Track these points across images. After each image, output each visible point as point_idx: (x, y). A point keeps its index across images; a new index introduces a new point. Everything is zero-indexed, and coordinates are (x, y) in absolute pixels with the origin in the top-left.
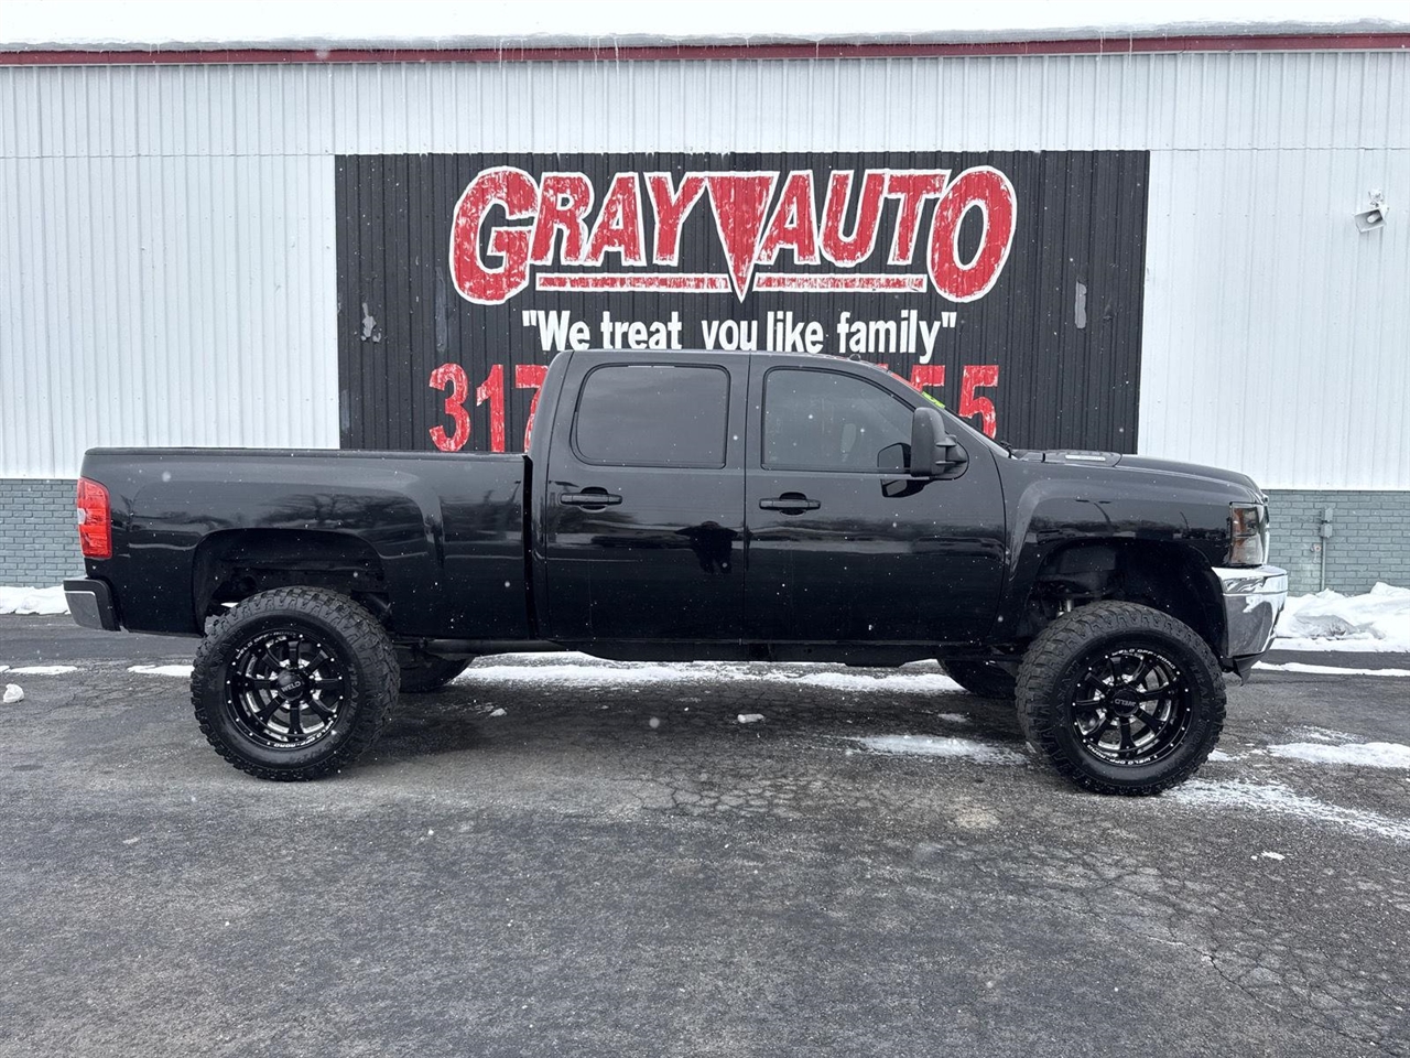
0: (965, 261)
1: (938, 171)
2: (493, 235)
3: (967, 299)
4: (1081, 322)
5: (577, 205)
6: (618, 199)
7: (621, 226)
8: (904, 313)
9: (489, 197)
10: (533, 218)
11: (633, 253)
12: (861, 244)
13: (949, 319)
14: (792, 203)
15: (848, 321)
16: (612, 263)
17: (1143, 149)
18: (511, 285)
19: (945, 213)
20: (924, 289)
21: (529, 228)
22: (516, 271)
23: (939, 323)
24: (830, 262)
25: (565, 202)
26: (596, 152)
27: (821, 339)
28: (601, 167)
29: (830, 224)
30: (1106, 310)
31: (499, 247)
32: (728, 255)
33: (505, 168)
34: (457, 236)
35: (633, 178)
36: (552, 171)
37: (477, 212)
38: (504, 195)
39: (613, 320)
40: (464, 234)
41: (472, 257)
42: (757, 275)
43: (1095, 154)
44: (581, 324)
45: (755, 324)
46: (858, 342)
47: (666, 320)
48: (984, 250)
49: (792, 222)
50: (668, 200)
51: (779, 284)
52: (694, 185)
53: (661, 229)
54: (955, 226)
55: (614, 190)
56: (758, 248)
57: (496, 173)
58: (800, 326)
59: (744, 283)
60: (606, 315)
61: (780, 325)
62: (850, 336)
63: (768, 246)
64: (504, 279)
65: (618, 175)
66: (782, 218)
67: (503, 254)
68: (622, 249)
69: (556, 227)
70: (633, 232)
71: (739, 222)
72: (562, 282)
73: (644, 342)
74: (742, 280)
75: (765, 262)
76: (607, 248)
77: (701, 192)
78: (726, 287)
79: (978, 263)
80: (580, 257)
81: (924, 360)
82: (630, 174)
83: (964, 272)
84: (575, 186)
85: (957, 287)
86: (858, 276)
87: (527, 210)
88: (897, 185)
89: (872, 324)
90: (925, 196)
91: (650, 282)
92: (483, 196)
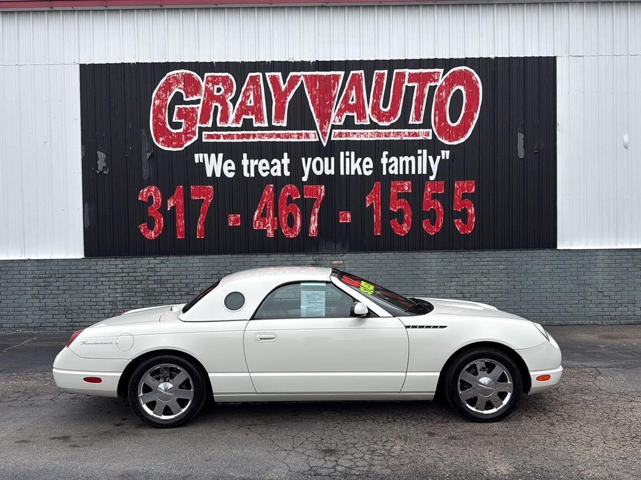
0: (453, 121)
1: (436, 70)
2: (176, 110)
3: (455, 143)
4: (521, 155)
5: (226, 92)
6: (250, 89)
7: (252, 104)
8: (419, 152)
9: (173, 88)
10: (200, 100)
11: (260, 120)
12: (393, 113)
13: (445, 154)
14: (353, 89)
15: (387, 156)
16: (248, 125)
17: (553, 56)
18: (187, 139)
19: (441, 94)
20: (430, 138)
21: (198, 105)
22: (190, 131)
23: (440, 157)
24: (375, 123)
25: (219, 90)
26: (237, 61)
27: (372, 167)
28: (240, 70)
29: (375, 101)
30: (536, 147)
31: (179, 117)
32: (316, 120)
33: (183, 71)
34: (154, 112)
35: (259, 76)
36: (211, 72)
37: (166, 97)
38: (182, 86)
39: (249, 158)
40: (158, 110)
41: (164, 123)
42: (334, 131)
43: (525, 58)
44: (230, 161)
45: (333, 159)
46: (393, 169)
47: (280, 158)
48: (464, 114)
49: (352, 100)
50: (280, 88)
51: (346, 136)
52: (295, 79)
53: (276, 106)
54: (447, 101)
55: (248, 83)
56: (333, 115)
57: (177, 74)
58: (359, 160)
59: (326, 135)
60: (245, 155)
61: (347, 159)
62: (388, 165)
63: (340, 114)
64: (183, 136)
65: (250, 74)
66: (347, 98)
67: (182, 121)
68: (253, 117)
69: (214, 104)
70: (260, 107)
71: (323, 101)
72: (218, 137)
73: (268, 171)
74: (324, 134)
75: (338, 123)
76: (244, 117)
77: (299, 84)
78: (316, 138)
79: (461, 122)
80: (228, 122)
81: (432, 178)
82: (257, 74)
83: (453, 127)
84: (225, 80)
85: (449, 136)
86: (392, 130)
87: (196, 95)
88: (413, 78)
89: (401, 158)
90: (429, 85)
91: (271, 136)
92: (170, 87)
